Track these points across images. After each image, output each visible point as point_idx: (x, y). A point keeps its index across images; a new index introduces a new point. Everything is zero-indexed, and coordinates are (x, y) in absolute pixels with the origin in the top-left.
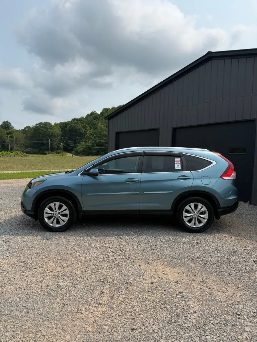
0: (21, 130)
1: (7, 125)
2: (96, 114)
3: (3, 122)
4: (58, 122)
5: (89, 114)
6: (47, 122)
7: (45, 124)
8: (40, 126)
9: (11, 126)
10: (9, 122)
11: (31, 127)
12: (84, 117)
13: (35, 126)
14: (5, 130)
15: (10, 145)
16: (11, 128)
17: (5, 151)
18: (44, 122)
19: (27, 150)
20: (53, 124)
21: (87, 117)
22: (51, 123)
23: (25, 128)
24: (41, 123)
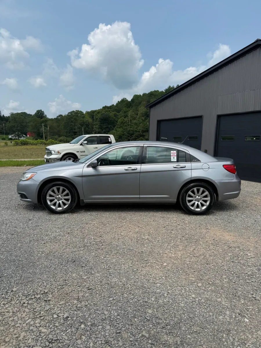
0: (53, 118)
1: (41, 114)
2: (127, 101)
3: (37, 111)
4: (89, 111)
5: (120, 101)
6: (79, 111)
7: (76, 113)
8: (72, 114)
9: (44, 115)
10: (42, 111)
11: (63, 116)
12: (115, 105)
13: (67, 115)
14: (39, 119)
15: (44, 133)
16: (44, 116)
17: (40, 139)
18: (76, 111)
19: (60, 138)
20: (84, 113)
21: (117, 104)
22: (82, 111)
23: (58, 117)
24: (73, 111)
